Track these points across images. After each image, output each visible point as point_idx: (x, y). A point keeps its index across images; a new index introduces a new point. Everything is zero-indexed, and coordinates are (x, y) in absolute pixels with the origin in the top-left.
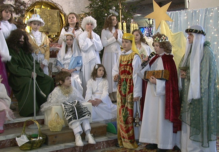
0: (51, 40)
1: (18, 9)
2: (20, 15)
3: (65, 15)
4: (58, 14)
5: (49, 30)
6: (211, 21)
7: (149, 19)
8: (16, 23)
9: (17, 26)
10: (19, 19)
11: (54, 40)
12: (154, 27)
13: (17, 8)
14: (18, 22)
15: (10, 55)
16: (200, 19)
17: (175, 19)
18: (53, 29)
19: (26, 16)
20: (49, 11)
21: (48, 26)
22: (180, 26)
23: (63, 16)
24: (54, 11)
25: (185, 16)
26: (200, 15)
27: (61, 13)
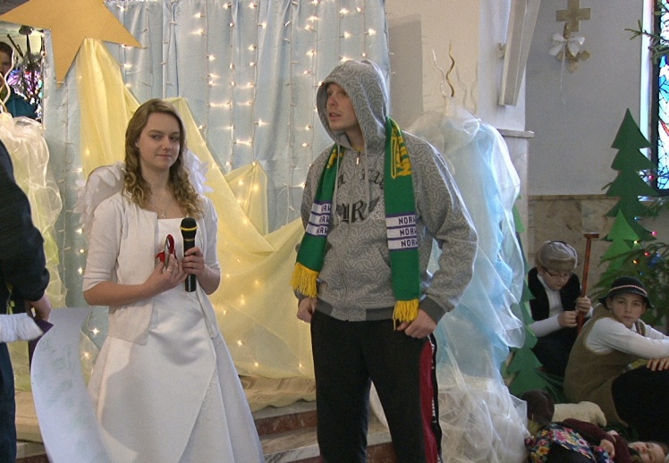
6: (310, 53)
7: (26, 30)
12: (49, 72)
16: (261, 45)
17: (149, 37)
22: (172, 72)
25: (193, 25)
26: (264, 25)
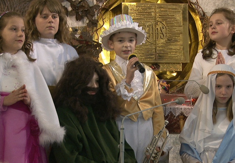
0: (165, 85)
1: (82, 6)
2: (86, 21)
3: (203, 17)
4: (184, 13)
5: (160, 57)
8: (76, 43)
9: (79, 51)
10: (84, 32)
11: (172, 86)
13: (80, 2)
14: (80, 41)
15: (62, 125)
18: (172, 55)
19: (101, 22)
20: (160, 6)
21: (158, 48)
23: (197, 19)
24: (174, 7)
27: (194, 11)
